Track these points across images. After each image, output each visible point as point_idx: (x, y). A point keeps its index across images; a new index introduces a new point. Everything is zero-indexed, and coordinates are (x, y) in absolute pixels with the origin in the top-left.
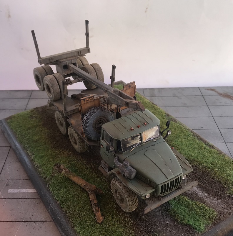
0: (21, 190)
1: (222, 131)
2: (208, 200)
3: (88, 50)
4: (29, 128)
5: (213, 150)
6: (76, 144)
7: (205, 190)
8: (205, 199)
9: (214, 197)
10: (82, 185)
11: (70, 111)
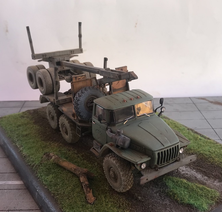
0: (7, 182)
1: (216, 130)
2: (209, 182)
3: (80, 50)
4: (20, 126)
5: (209, 140)
6: (67, 134)
7: (205, 174)
8: (205, 181)
9: (215, 180)
10: (73, 169)
11: (61, 100)
